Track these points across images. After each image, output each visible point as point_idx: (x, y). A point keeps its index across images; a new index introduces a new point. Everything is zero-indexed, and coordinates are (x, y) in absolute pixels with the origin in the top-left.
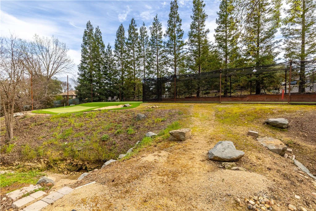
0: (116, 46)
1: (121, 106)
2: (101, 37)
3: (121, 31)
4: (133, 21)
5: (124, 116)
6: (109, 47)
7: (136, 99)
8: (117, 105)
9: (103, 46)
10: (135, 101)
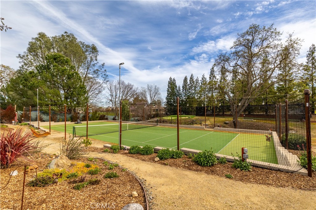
0: (183, 87)
1: (187, 117)
2: (175, 82)
3: (186, 79)
4: (192, 75)
5: (189, 120)
6: (179, 87)
7: (193, 114)
8: (185, 117)
9: (176, 87)
10: (192, 115)
